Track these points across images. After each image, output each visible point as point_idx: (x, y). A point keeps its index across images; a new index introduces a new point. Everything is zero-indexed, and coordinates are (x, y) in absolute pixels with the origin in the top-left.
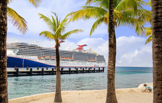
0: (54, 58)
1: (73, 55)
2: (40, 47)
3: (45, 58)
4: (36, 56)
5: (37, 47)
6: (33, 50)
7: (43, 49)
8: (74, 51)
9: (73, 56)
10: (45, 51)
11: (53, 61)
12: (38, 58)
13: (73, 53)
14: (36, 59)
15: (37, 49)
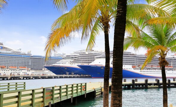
0: (149, 67)
1: (172, 62)
2: (133, 54)
3: (140, 67)
4: (130, 65)
5: (131, 55)
6: (127, 58)
7: (137, 57)
8: (173, 57)
9: (172, 64)
10: (139, 59)
11: (148, 71)
12: (133, 67)
13: (173, 59)
14: (130, 69)
15: (130, 57)
